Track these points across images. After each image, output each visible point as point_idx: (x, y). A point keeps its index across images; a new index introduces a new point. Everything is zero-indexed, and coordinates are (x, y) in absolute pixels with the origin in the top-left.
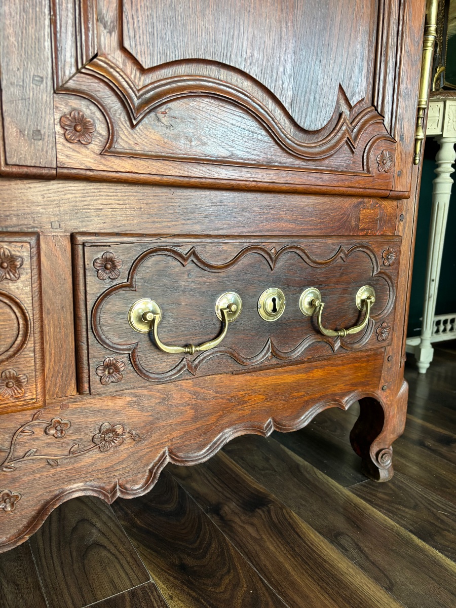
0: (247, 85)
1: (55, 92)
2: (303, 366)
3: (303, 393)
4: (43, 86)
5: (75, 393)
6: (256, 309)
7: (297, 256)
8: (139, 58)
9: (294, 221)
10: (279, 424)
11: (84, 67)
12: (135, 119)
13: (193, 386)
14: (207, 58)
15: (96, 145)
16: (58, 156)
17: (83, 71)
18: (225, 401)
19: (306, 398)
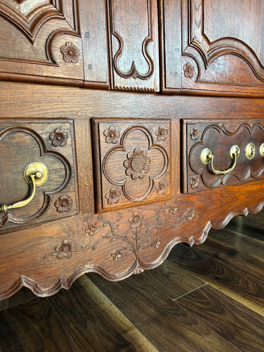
0: (244, 48)
1: (182, 55)
2: (259, 181)
3: (258, 195)
4: (178, 53)
5: (179, 193)
6: (244, 153)
7: (259, 128)
8: (209, 38)
9: (257, 111)
10: (250, 210)
11: (191, 43)
12: (207, 66)
13: (220, 191)
14: (231, 37)
15: (194, 79)
16: (182, 83)
17: (191, 45)
18: (231, 198)
19: (260, 198)
